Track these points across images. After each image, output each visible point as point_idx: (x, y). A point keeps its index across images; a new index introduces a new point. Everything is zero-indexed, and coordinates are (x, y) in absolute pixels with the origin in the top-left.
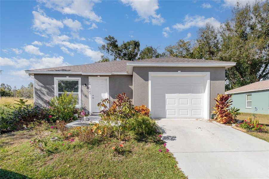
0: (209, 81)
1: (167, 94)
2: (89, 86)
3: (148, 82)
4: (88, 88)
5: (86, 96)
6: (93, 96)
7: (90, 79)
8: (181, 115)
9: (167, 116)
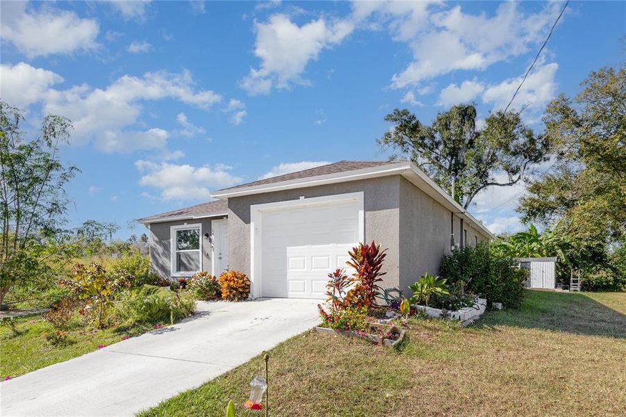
0: (361, 213)
1: (290, 248)
2: (212, 237)
3: (250, 226)
4: (210, 241)
5: (208, 255)
6: (220, 254)
7: (214, 224)
8: (315, 292)
9: (290, 294)
